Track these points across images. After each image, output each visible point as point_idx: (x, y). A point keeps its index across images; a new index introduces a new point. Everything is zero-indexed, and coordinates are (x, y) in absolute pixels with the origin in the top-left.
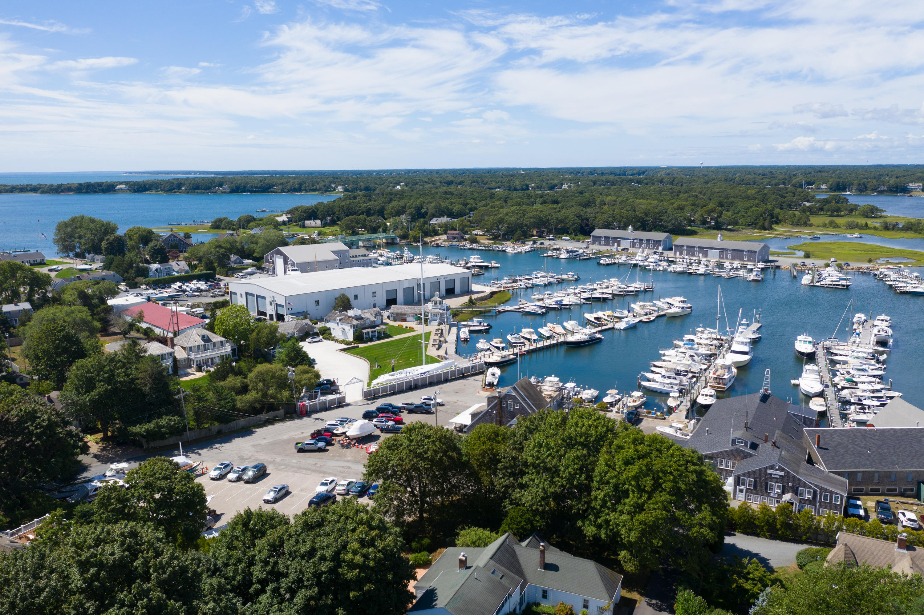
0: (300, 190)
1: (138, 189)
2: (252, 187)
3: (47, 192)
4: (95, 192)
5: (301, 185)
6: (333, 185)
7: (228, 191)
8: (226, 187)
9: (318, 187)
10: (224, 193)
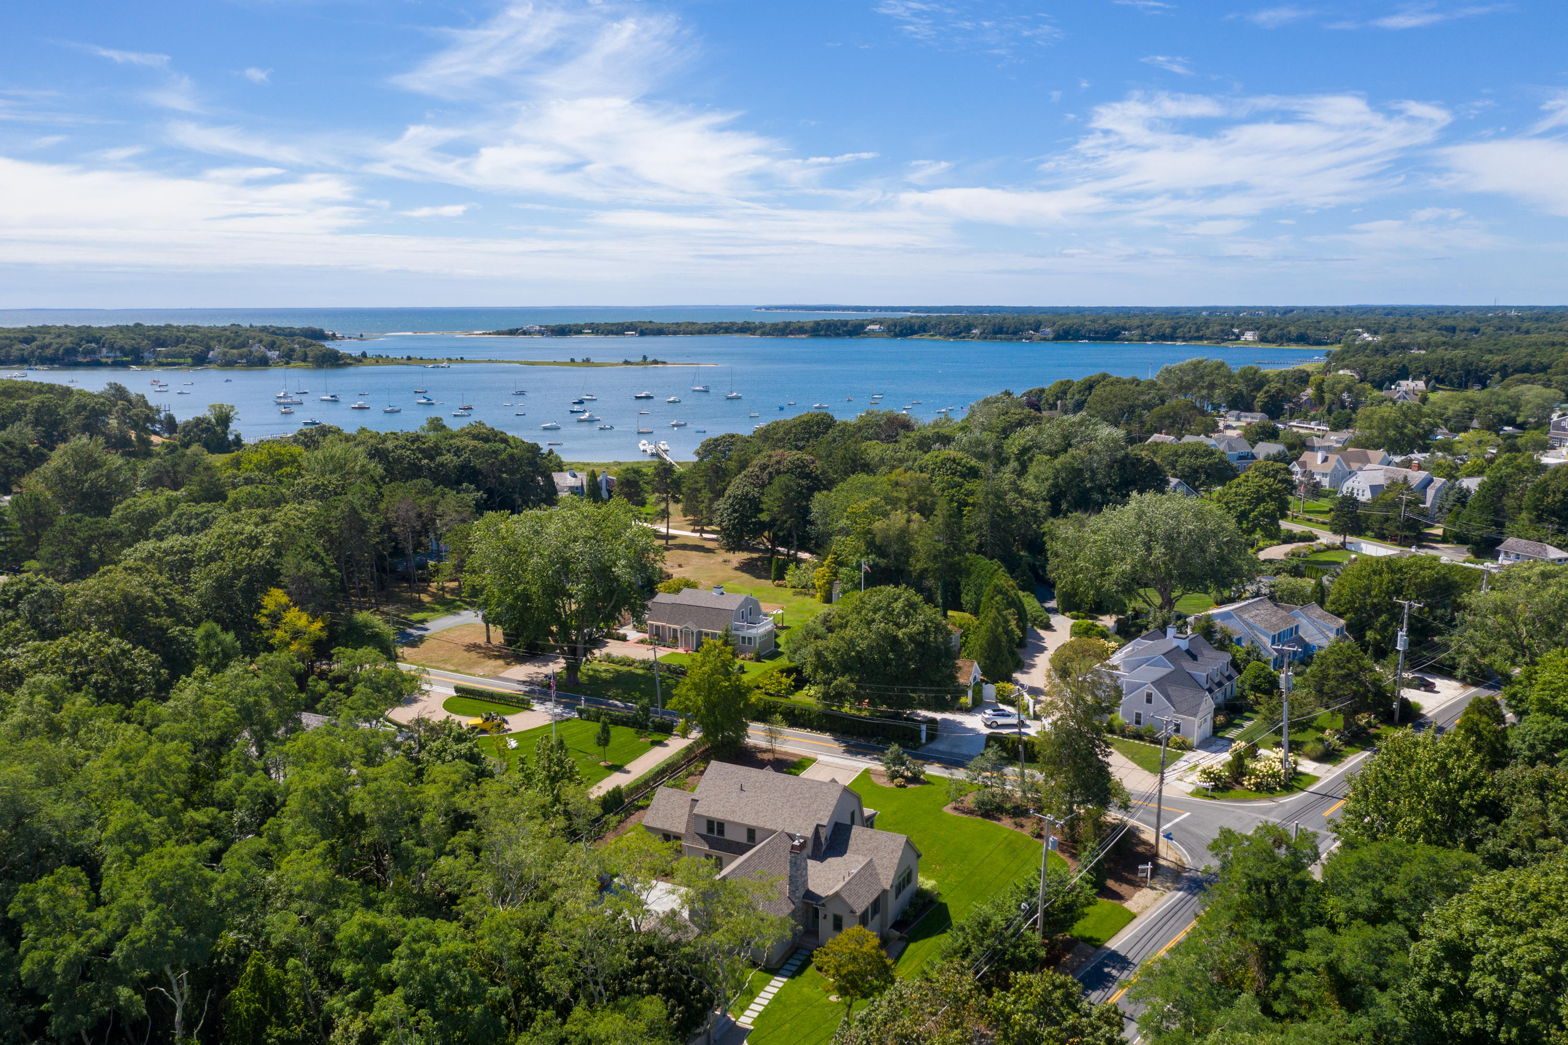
0: (1173, 338)
1: (901, 332)
2: (1090, 331)
3: (769, 334)
4: (838, 335)
5: (1175, 329)
6: (1236, 331)
7: (1051, 336)
8: (1048, 330)
9: (1208, 333)
10: (1045, 339)
